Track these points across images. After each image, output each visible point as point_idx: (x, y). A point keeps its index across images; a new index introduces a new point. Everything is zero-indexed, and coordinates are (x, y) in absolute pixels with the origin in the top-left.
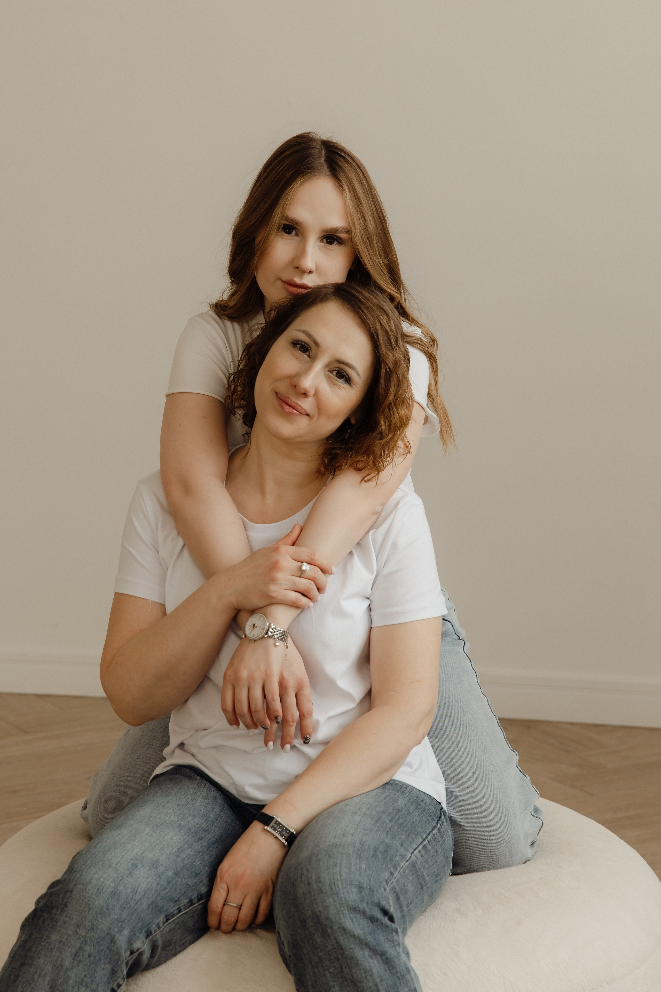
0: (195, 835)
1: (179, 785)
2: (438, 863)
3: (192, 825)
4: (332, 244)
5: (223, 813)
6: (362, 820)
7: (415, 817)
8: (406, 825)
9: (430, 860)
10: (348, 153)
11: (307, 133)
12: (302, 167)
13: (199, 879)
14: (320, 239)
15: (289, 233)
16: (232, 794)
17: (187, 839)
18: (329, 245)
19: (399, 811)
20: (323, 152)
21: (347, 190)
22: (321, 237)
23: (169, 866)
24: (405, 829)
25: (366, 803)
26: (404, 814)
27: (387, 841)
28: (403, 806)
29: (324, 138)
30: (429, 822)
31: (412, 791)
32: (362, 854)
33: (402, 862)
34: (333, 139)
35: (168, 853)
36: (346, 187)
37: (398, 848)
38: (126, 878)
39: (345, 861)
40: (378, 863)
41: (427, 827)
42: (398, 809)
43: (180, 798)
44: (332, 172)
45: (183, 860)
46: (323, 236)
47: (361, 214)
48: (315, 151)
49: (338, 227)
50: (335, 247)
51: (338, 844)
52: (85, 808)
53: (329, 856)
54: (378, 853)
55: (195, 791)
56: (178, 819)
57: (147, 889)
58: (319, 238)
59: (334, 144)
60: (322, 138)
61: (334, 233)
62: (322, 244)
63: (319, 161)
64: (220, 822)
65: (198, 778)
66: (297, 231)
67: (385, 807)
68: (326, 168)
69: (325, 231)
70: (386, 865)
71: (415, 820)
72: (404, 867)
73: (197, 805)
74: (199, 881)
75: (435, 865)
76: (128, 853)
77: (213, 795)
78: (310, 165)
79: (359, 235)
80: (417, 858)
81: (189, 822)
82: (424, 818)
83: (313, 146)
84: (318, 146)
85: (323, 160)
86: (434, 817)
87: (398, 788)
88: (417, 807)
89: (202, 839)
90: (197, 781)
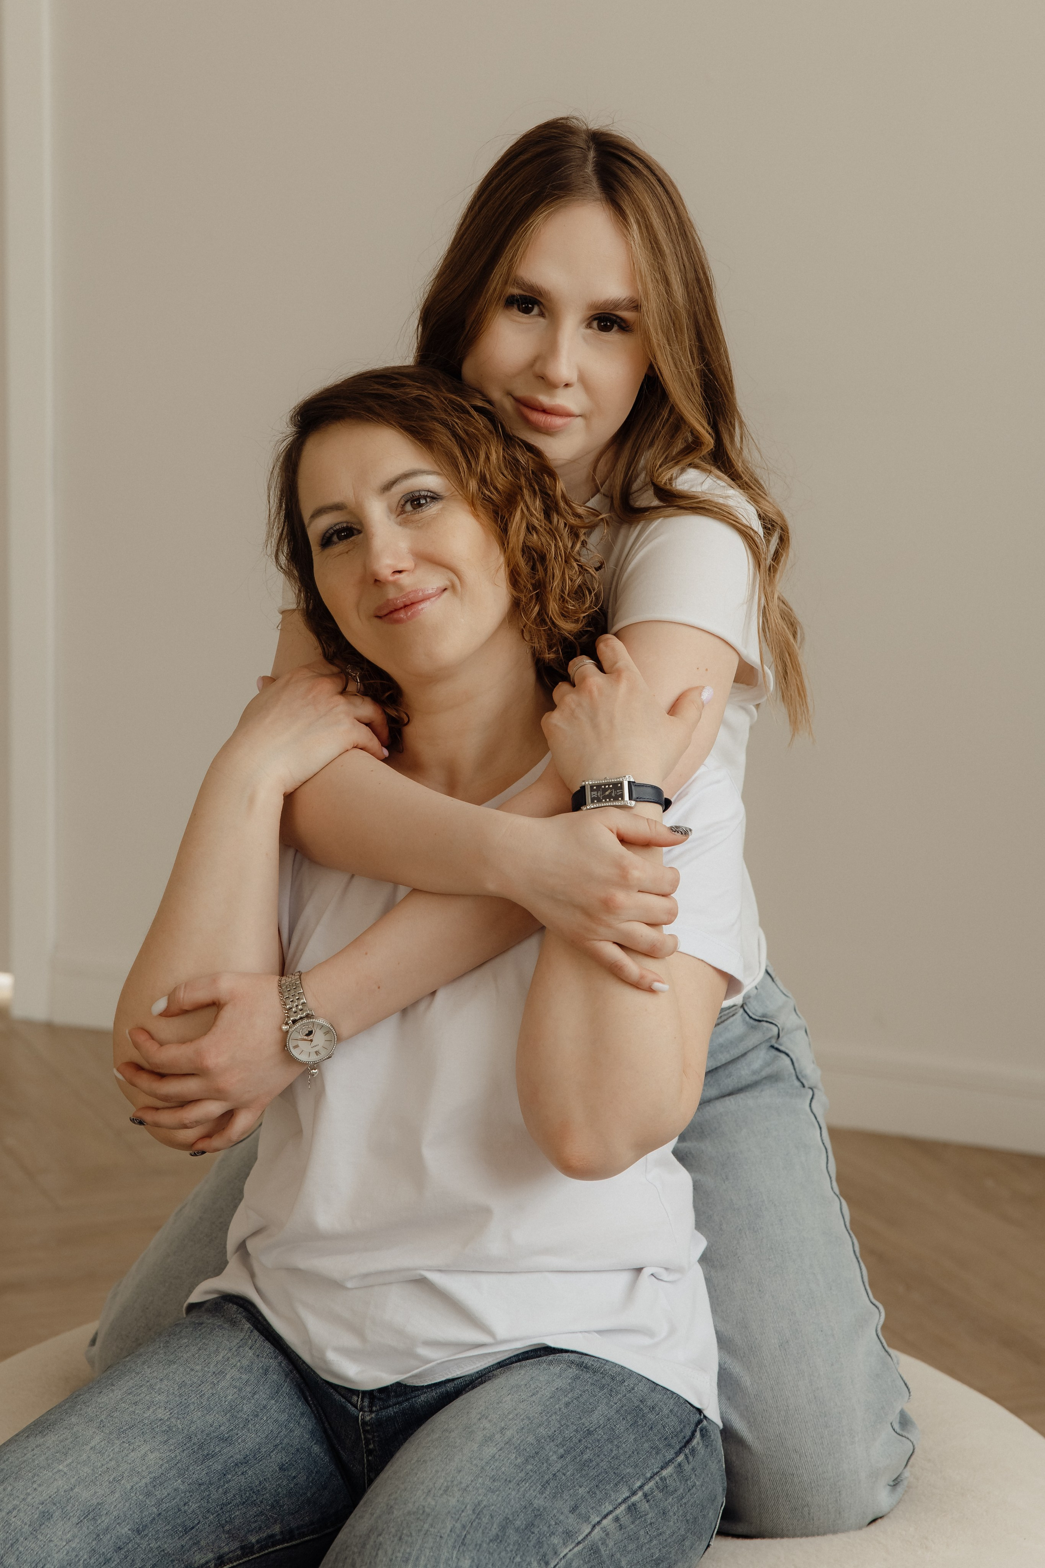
0: (198, 1449)
1: (204, 1341)
2: (665, 1537)
3: (197, 1428)
4: (609, 331)
5: (273, 1402)
6: (497, 1456)
7: (624, 1446)
8: (598, 1464)
9: (642, 1532)
10: (638, 154)
11: (562, 119)
12: (548, 184)
13: (190, 1539)
14: (584, 322)
15: (527, 311)
16: (304, 1362)
17: (178, 1458)
18: (603, 332)
19: (590, 1433)
20: (592, 154)
21: (635, 227)
22: (588, 319)
23: (125, 1516)
24: (593, 1473)
25: (522, 1417)
26: (598, 1441)
27: (539, 1502)
28: (601, 1422)
29: (595, 128)
30: (657, 1453)
31: (633, 1389)
32: (469, 1537)
33: (566, 1547)
34: (614, 129)
35: (129, 1487)
36: (632, 220)
37: (562, 1518)
38: (23, 1542)
39: (427, 1551)
40: (503, 1554)
41: (650, 1464)
42: (588, 1430)
43: (192, 1370)
44: (605, 193)
45: (160, 1502)
46: (592, 316)
47: (660, 273)
48: (575, 153)
49: (619, 300)
50: (614, 337)
51: (427, 1510)
52: (93, 1342)
53: (400, 1539)
54: (510, 1531)
55: (229, 1355)
56: (169, 1416)
57: (65, 1563)
58: (582, 322)
59: (612, 139)
60: (589, 128)
61: (611, 310)
62: (589, 331)
63: (581, 173)
64: (262, 1421)
65: (248, 1326)
66: (541, 307)
67: (559, 1426)
68: (595, 184)
69: (593, 306)
70: (521, 1557)
71: (621, 1451)
72: (569, 1556)
73: (223, 1384)
74: (191, 1543)
75: (655, 1542)
76: (39, 1489)
77: (263, 1366)
78: (563, 181)
79: (656, 315)
80: (607, 1534)
81: (192, 1422)
82: (646, 1445)
83: (572, 143)
84: (582, 144)
85: (589, 169)
86: (673, 1441)
87: (608, 1379)
88: (636, 1422)
89: (213, 1456)
90: (242, 1334)
